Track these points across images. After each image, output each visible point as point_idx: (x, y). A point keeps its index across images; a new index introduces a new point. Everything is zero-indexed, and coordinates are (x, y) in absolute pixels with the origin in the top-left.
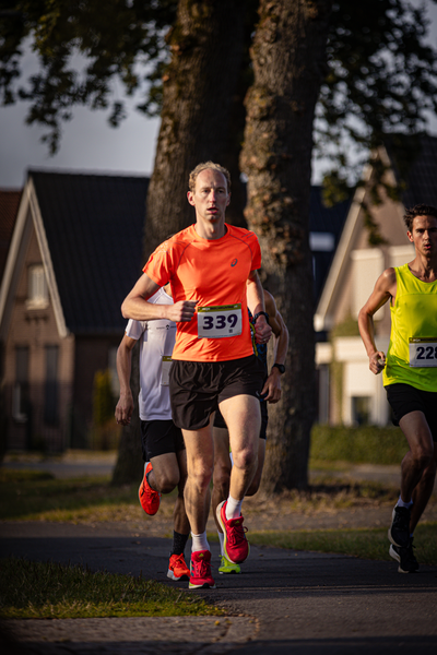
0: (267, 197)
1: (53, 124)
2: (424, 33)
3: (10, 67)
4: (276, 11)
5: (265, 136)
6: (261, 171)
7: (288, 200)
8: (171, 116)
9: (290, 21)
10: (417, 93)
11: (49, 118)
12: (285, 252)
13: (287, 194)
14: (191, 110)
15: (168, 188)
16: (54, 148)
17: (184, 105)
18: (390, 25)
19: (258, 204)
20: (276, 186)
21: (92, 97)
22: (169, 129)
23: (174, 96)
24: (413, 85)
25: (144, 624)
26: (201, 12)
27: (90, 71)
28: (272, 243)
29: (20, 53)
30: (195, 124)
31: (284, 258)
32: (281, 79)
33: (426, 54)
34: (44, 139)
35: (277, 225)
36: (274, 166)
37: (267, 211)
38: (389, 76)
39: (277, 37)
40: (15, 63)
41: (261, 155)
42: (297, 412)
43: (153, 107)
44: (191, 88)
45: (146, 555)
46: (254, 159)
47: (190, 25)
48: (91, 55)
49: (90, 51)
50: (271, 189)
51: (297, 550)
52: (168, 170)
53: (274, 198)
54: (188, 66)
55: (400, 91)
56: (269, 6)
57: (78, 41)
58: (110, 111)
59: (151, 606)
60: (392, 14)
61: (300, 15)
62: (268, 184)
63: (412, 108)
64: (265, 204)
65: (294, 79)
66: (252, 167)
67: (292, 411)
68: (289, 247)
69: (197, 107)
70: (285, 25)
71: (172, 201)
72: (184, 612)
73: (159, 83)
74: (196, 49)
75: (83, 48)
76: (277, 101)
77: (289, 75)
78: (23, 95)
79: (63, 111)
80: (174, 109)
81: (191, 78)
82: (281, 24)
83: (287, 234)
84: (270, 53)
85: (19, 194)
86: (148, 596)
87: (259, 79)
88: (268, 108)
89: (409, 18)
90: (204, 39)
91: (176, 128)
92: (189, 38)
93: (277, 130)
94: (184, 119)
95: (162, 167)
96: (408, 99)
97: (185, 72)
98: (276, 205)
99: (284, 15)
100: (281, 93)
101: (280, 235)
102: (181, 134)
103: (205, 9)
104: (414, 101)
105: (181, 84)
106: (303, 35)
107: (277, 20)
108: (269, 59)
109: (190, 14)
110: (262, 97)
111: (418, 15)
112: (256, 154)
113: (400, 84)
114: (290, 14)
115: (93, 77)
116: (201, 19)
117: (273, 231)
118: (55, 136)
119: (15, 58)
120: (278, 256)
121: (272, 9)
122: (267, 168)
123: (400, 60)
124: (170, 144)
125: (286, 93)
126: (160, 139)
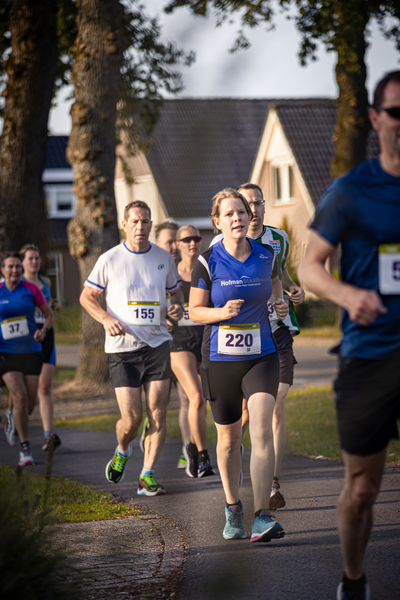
0: (87, 178)
2: (158, 35)
4: (87, 50)
5: (84, 136)
6: (82, 160)
7: (102, 180)
8: (10, 120)
9: (98, 56)
10: (155, 77)
12: (102, 216)
13: (100, 175)
14: (23, 114)
15: (11, 170)
17: (18, 112)
18: (134, 31)
20: (93, 170)
22: (9, 130)
23: (11, 106)
24: (151, 72)
26: (27, 47)
28: (93, 210)
31: (101, 220)
32: (92, 97)
33: (160, 49)
35: (96, 197)
36: (91, 157)
37: (88, 189)
38: (136, 66)
39: (88, 67)
41: (82, 149)
44: (23, 100)
46: (77, 153)
47: (20, 56)
50: (90, 173)
52: (10, 158)
53: (92, 179)
54: (20, 85)
55: (144, 76)
56: (82, 46)
60: (135, 23)
61: (104, 52)
62: (88, 169)
63: (152, 88)
64: (87, 183)
65: (101, 96)
66: (75, 158)
68: (105, 212)
69: (28, 113)
70: (94, 59)
71: (14, 178)
74: (25, 73)
76: (91, 112)
77: (99, 93)
80: (11, 115)
81: (23, 93)
82: (91, 58)
83: (103, 204)
84: (83, 79)
88: (85, 117)
89: (147, 25)
90: (30, 66)
91: (14, 128)
92: (19, 65)
93: (92, 132)
94: (19, 122)
96: (149, 81)
97: (18, 89)
98: (94, 184)
99: (93, 51)
100: (93, 105)
101: (98, 204)
102: (18, 133)
103: (30, 44)
104: (153, 83)
105: (16, 98)
106: (106, 65)
107: (88, 55)
108: (84, 83)
109: (20, 48)
110: (80, 109)
111: (154, 22)
112: (78, 148)
113: (143, 72)
114: (97, 51)
116: (28, 52)
117: (93, 202)
120: (97, 220)
121: (84, 48)
122: (87, 158)
123: (142, 54)
124: (10, 139)
125: (96, 106)
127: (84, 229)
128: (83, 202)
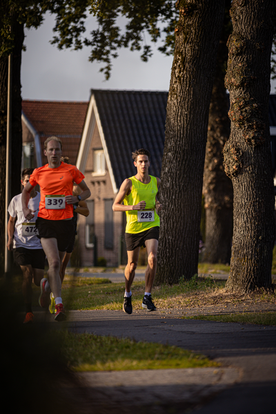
0: (241, 104)
1: (107, 60)
3: (79, 26)
5: (240, 65)
6: (237, 87)
7: (255, 105)
8: (181, 54)
11: (105, 57)
12: (254, 137)
13: (254, 101)
14: (193, 50)
16: (108, 76)
17: (188, 47)
19: (236, 108)
20: (247, 96)
21: (130, 43)
22: (179, 63)
23: (182, 41)
25: (169, 374)
27: (128, 27)
28: (245, 132)
29: (85, 17)
30: (195, 59)
31: (253, 141)
32: (248, 29)
34: (102, 70)
35: (248, 121)
36: (245, 85)
37: (242, 112)
39: (245, 3)
40: (82, 23)
41: (238, 77)
42: (263, 238)
43: (169, 49)
44: (192, 36)
45: (171, 330)
46: (233, 80)
48: (129, 17)
49: (127, 14)
50: (243, 98)
51: (265, 325)
52: (179, 88)
53: (246, 104)
54: (190, 23)
57: (121, 8)
58: (142, 51)
59: (174, 362)
62: (242, 95)
64: (241, 108)
65: (257, 29)
66: (232, 85)
67: (260, 238)
68: (256, 135)
71: (182, 107)
72: (194, 366)
73: (172, 33)
74: (195, 12)
75: (124, 13)
76: (247, 43)
77: (254, 26)
78: (87, 43)
79: (113, 52)
80: (181, 50)
81: (192, 30)
83: (255, 127)
84: (242, 12)
85: (88, 104)
86: (172, 356)
87: (235, 29)
88: (241, 47)
90: (199, 5)
91: (183, 62)
92: (190, 5)
93: (247, 61)
95: (175, 86)
97: (188, 25)
98: (248, 108)
100: (249, 38)
101: (250, 127)
105: (186, 34)
108: (241, 16)
110: (236, 41)
112: (234, 76)
115: (130, 31)
117: (246, 125)
118: (108, 68)
119: (82, 19)
120: (249, 140)
122: (242, 85)
124: (180, 72)
125: (251, 38)
126: (174, 68)
127: (238, 150)
128: (237, 125)
